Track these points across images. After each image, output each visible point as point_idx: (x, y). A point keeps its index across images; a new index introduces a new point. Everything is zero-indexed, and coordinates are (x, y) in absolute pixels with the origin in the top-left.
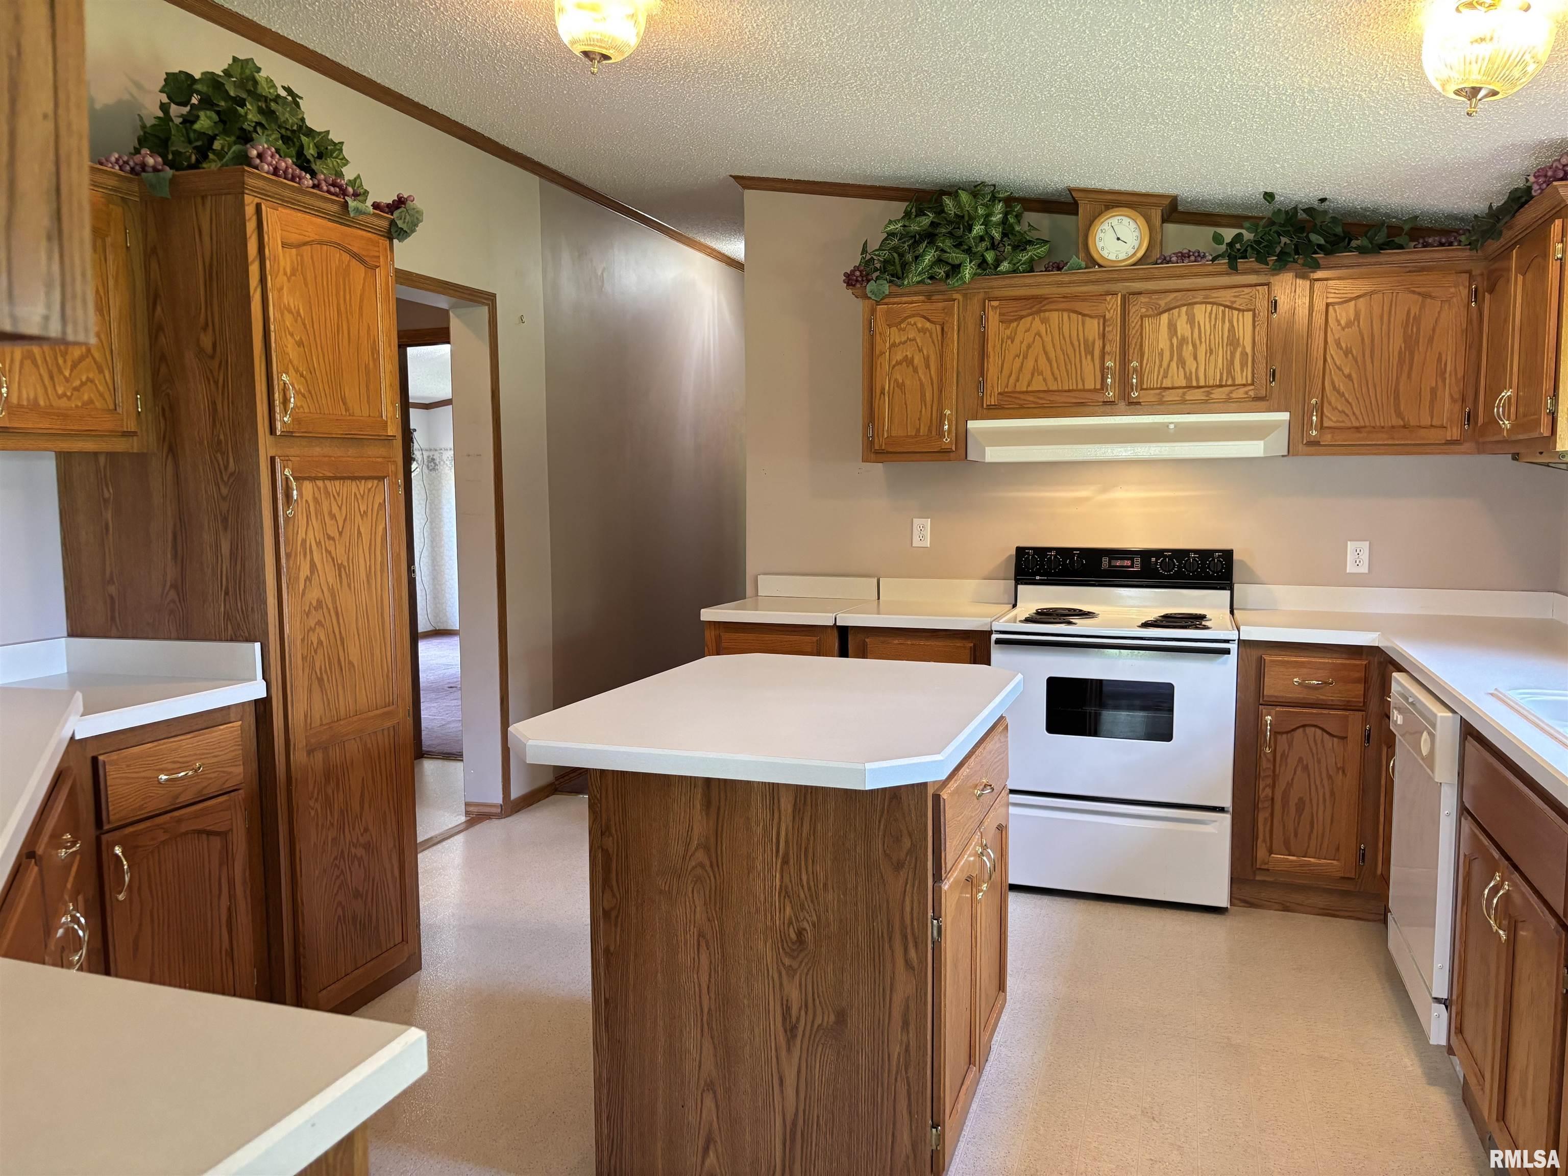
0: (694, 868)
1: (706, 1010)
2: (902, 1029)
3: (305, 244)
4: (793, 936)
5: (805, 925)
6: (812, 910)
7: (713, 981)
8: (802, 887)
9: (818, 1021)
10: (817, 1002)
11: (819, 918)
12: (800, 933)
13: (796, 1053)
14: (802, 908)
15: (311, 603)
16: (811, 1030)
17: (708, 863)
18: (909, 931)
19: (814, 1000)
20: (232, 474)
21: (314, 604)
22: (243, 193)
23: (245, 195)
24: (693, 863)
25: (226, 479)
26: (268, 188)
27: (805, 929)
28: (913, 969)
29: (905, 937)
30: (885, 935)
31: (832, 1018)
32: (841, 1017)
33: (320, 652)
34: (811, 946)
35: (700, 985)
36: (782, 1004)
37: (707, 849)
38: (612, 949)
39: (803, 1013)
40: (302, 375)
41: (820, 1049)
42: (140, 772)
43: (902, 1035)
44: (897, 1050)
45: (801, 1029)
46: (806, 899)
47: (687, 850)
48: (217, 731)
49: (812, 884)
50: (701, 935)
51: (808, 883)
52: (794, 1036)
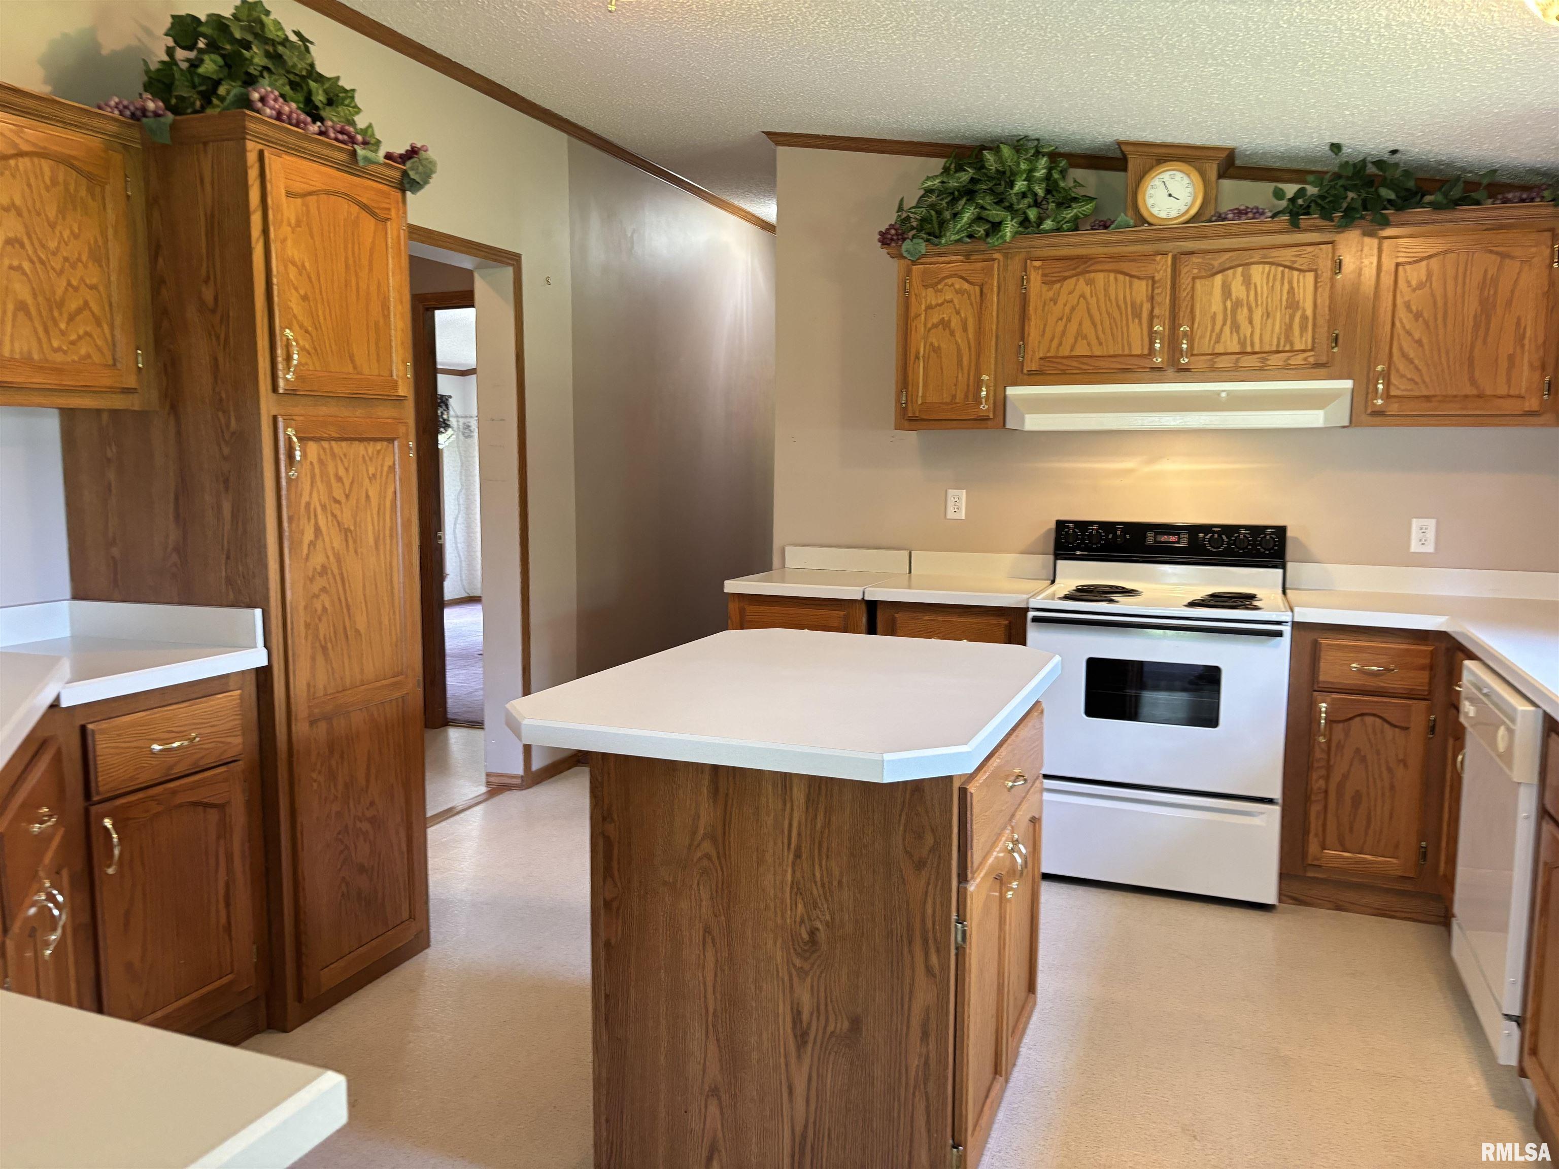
0: (700, 859)
1: (711, 1010)
2: (922, 1040)
3: (310, 193)
4: (805, 936)
5: (818, 925)
6: (826, 908)
7: (719, 979)
8: (815, 882)
9: (830, 1028)
10: (830, 1007)
11: (833, 919)
12: (813, 933)
13: (807, 1061)
14: (815, 906)
15: (315, 569)
16: (823, 1037)
17: (714, 854)
18: (930, 935)
19: (826, 1005)
20: (233, 433)
21: (319, 568)
22: (245, 139)
23: (247, 141)
24: (699, 854)
25: (227, 437)
26: (271, 134)
27: (818, 929)
28: (934, 976)
29: (925, 941)
30: (905, 939)
31: (846, 1025)
32: (856, 1024)
33: (324, 619)
34: (824, 947)
35: (705, 984)
36: (792, 1008)
37: (714, 839)
38: (613, 941)
39: (815, 1018)
40: (307, 331)
41: (832, 1058)
42: (133, 741)
43: (921, 1046)
44: (916, 1062)
45: (812, 1036)
46: (819, 896)
47: (692, 840)
48: (213, 701)
49: (826, 880)
50: (707, 930)
51: (822, 880)
52: (805, 1043)
